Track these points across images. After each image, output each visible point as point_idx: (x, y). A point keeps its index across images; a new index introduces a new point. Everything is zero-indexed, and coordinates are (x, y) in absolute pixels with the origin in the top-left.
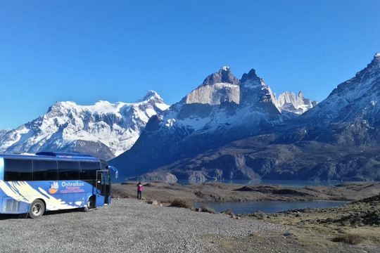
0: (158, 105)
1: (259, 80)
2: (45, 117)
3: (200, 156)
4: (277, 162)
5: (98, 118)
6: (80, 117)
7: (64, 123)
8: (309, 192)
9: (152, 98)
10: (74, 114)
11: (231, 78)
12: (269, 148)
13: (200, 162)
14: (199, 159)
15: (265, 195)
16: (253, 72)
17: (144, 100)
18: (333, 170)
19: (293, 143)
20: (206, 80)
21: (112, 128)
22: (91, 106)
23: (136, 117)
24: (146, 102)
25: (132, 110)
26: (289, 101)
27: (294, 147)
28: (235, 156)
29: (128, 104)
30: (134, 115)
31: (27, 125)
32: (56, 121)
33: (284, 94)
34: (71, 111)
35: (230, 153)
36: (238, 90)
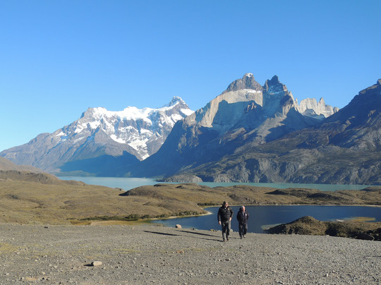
0: (183, 111)
1: (281, 86)
2: (79, 122)
3: (224, 159)
4: (300, 166)
5: (126, 123)
6: (110, 122)
7: (95, 127)
8: (343, 196)
9: (178, 103)
10: (105, 119)
11: (254, 84)
12: (292, 153)
13: (225, 165)
14: (223, 163)
15: (299, 199)
16: (275, 78)
17: (170, 106)
18: (355, 174)
19: (314, 148)
20: (229, 87)
21: (139, 132)
22: (120, 112)
23: (163, 122)
24: (171, 107)
25: (158, 115)
26: (310, 107)
27: (317, 152)
28: (259, 160)
29: (155, 110)
30: (161, 121)
31: (63, 130)
32: (88, 125)
33: (305, 100)
34: (103, 117)
35: (254, 157)
36: (261, 96)
